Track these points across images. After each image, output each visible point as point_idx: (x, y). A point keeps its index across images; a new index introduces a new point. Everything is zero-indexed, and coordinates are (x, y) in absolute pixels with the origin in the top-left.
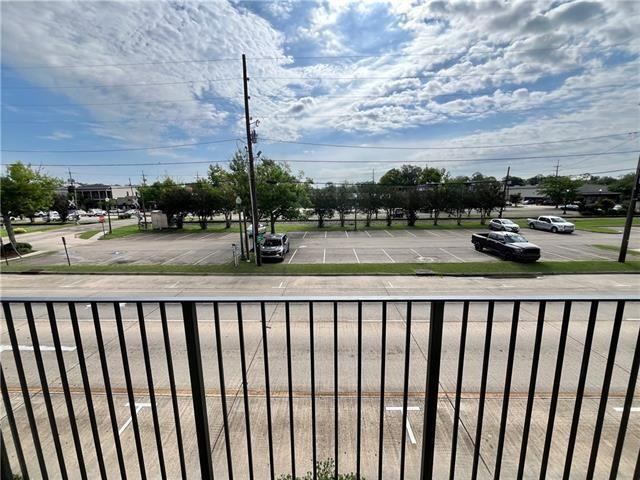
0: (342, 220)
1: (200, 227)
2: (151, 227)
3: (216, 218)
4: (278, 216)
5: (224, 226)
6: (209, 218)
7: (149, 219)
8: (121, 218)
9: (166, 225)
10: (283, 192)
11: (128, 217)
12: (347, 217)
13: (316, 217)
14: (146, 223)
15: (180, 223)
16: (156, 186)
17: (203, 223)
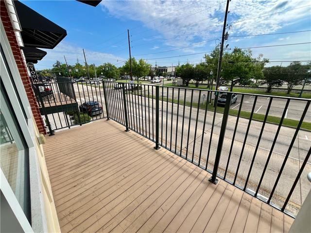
0: (289, 90)
1: (195, 86)
2: (176, 84)
3: (204, 82)
4: (236, 83)
5: (206, 86)
6: (201, 82)
7: (176, 81)
8: (168, 80)
9: (182, 84)
10: (239, 68)
11: (170, 80)
12: (295, 87)
13: (266, 86)
14: (175, 82)
15: (187, 83)
16: (183, 66)
17: (197, 84)
